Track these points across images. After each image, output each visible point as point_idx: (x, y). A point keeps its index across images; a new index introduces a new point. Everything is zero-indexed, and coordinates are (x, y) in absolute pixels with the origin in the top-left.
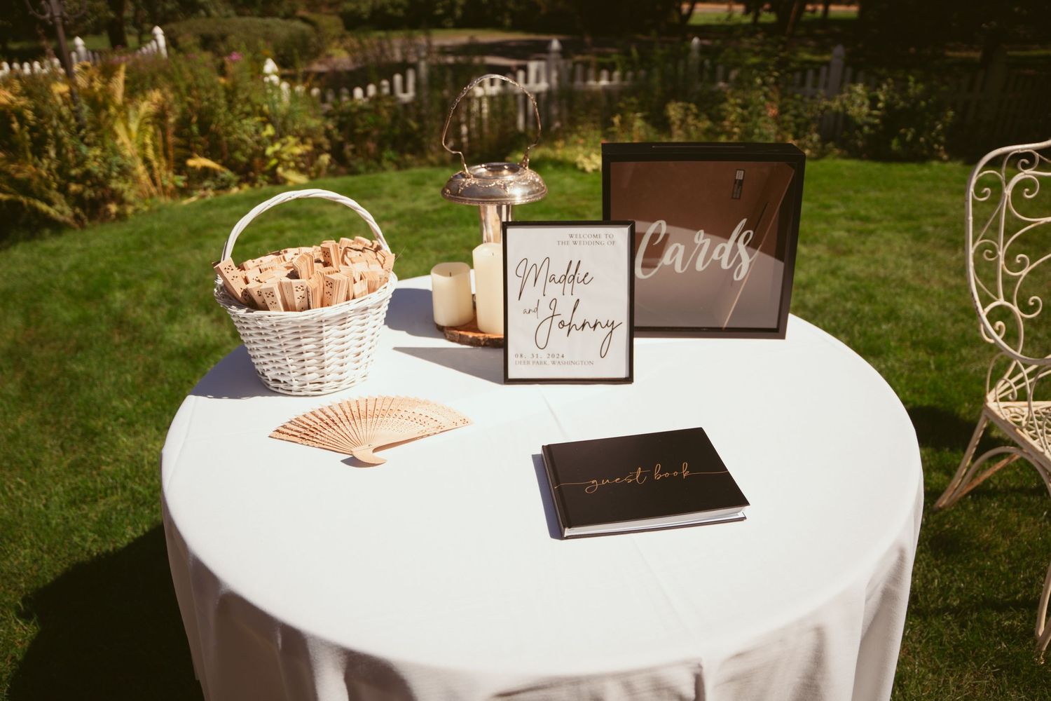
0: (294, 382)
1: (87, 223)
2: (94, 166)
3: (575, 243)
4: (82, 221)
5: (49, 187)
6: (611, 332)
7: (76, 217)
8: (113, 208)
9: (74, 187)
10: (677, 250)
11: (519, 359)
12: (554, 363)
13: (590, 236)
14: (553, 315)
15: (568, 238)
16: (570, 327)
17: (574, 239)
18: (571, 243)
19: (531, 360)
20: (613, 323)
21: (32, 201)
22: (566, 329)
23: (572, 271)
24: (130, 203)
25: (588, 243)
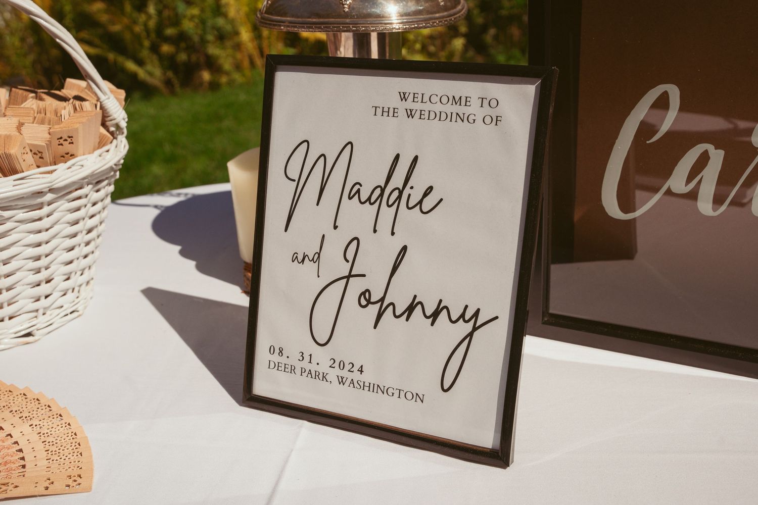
1: (178, 89)
2: (188, 26)
3: (410, 114)
4: (173, 86)
5: (141, 45)
6: (471, 335)
7: (168, 83)
8: (206, 76)
9: (166, 48)
10: (704, 160)
11: (276, 358)
12: (341, 381)
13: (444, 100)
14: (350, 276)
15: (394, 101)
16: (383, 307)
17: (409, 104)
18: (402, 113)
19: (299, 366)
20: (477, 314)
21: (121, 59)
22: (374, 309)
23: (398, 180)
24: (227, 73)
25: (438, 116)
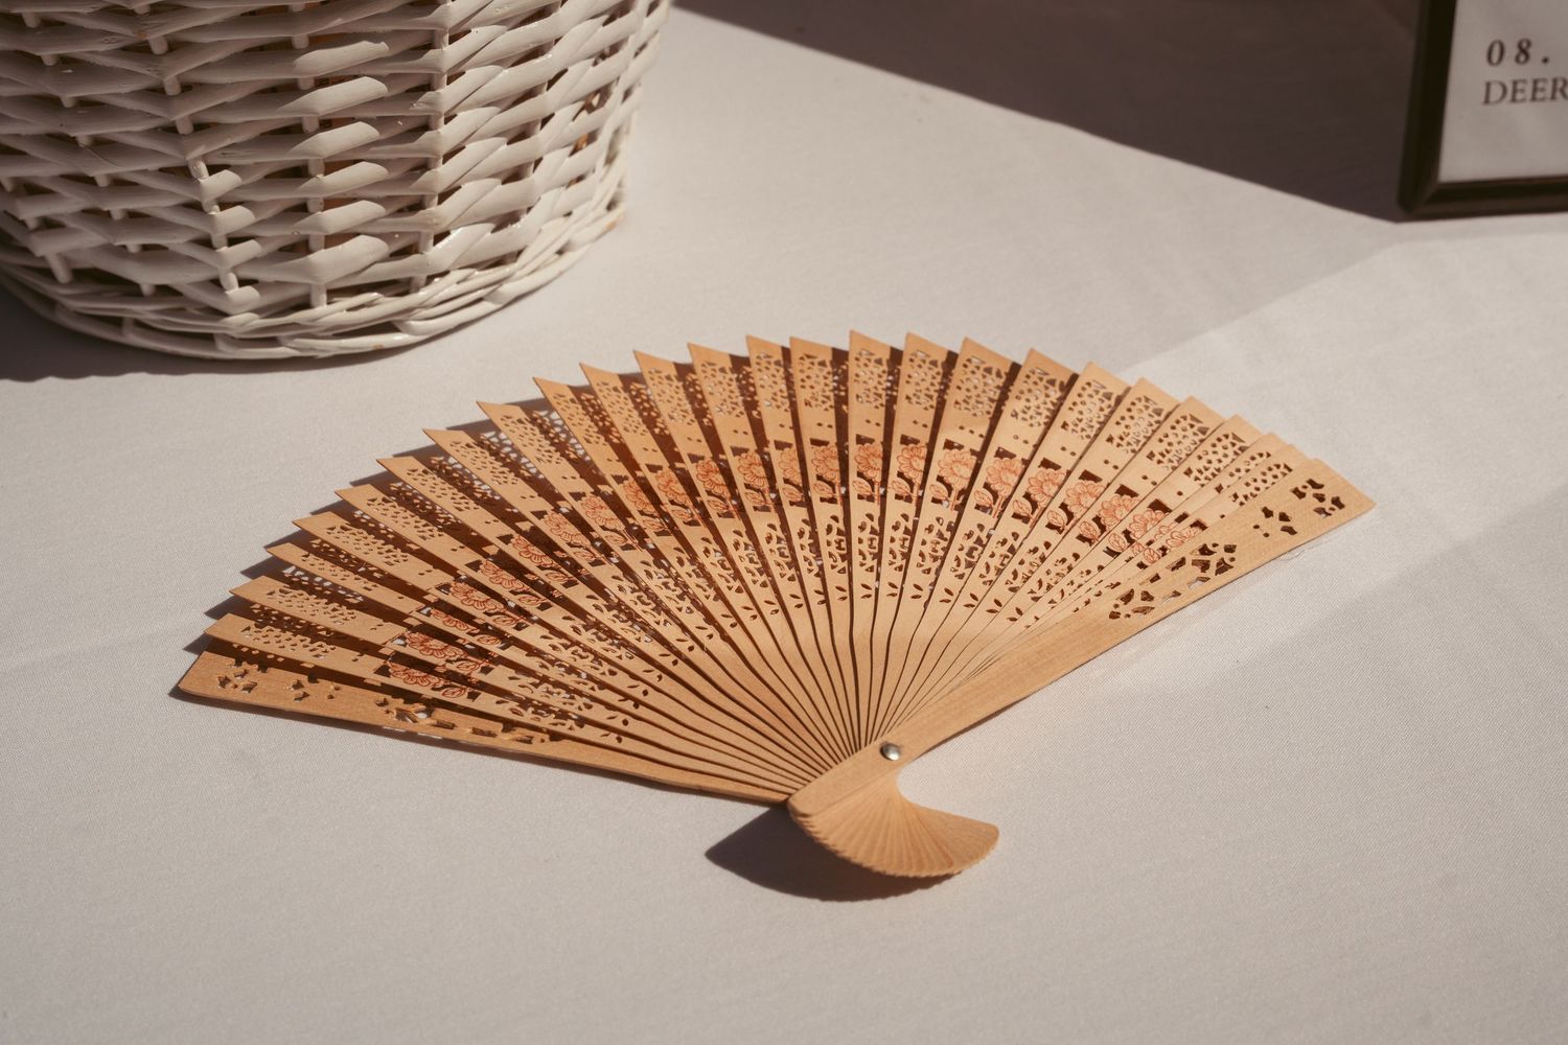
0: (235, 292)
